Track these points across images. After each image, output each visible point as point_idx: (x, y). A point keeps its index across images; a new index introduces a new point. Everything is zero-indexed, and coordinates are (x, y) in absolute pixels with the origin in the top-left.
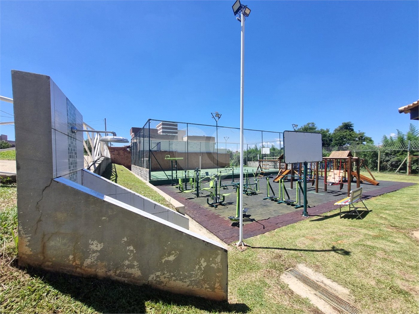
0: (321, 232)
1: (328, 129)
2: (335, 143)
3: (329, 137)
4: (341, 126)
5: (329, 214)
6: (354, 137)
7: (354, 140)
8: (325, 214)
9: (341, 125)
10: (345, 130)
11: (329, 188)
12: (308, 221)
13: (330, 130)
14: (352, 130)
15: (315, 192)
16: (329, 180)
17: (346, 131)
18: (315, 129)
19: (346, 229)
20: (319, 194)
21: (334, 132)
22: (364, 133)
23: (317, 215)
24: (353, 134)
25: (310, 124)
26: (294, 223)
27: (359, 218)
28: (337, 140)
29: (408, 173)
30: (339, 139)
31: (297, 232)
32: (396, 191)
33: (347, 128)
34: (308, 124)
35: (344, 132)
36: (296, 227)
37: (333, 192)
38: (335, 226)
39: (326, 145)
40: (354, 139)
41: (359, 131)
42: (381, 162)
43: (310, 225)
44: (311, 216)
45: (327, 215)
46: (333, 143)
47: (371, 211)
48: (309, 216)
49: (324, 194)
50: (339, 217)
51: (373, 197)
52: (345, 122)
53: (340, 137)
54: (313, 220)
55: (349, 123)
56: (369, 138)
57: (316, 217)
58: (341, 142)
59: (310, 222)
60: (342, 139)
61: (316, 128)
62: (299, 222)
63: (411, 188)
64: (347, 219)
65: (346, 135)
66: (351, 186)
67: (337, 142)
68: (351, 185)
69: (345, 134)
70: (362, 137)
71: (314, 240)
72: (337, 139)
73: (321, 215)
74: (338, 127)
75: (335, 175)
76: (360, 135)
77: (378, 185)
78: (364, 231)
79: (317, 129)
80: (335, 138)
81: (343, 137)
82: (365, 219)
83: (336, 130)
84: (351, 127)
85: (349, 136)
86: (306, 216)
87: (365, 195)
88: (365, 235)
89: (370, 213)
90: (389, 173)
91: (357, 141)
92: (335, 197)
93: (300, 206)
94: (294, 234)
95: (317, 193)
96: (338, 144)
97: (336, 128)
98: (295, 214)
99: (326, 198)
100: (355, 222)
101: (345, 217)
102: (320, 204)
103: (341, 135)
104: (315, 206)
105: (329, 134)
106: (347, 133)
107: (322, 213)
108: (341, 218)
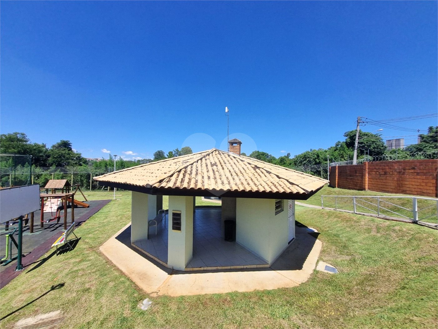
0: (39, 279)
1: (45, 144)
2: (52, 160)
3: (46, 152)
4: (60, 144)
5: (46, 256)
6: (72, 157)
7: (72, 160)
8: (42, 258)
9: (59, 142)
10: (63, 148)
11: (46, 222)
12: (23, 274)
13: (46, 145)
14: (70, 149)
15: (29, 232)
16: (46, 210)
17: (65, 150)
18: (26, 141)
19: (61, 264)
20: (34, 234)
21: (52, 148)
22: (80, 154)
23: (33, 262)
24: (72, 153)
25: (19, 134)
26: (5, 286)
27: (71, 250)
28: (55, 158)
29: (108, 190)
30: (57, 157)
31: (11, 294)
32: (99, 211)
33: (65, 146)
34: (16, 134)
35: (62, 150)
36: (9, 289)
37: (50, 226)
38: (52, 266)
39: (42, 162)
40: (73, 158)
41: (77, 152)
42: (93, 182)
43: (26, 278)
44: (26, 267)
45: (44, 258)
46: (50, 160)
47: (80, 238)
48: (25, 267)
49: (40, 232)
50: (56, 255)
51: (83, 222)
52: (64, 140)
53: (58, 155)
54: (29, 270)
55: (68, 142)
56: (85, 159)
57: (33, 265)
58: (60, 160)
59: (26, 274)
60: (60, 157)
61: (28, 141)
62: (12, 281)
63: (108, 205)
64: (62, 254)
65: (65, 154)
66: (67, 213)
67: (55, 160)
68: (68, 211)
69: (64, 152)
70: (79, 157)
71: (33, 290)
72: (55, 156)
73: (38, 260)
74: (56, 143)
75: (52, 204)
76: (78, 156)
77: (88, 207)
78: (73, 260)
79: (28, 143)
80: (53, 155)
81: (61, 155)
82: (75, 249)
83: (54, 146)
84: (70, 146)
85: (67, 155)
86: (20, 270)
87: (78, 221)
88: (74, 263)
89: (80, 241)
90: (97, 191)
91: (75, 160)
92: (52, 232)
93: (11, 260)
94: (7, 298)
95: (33, 233)
96: (57, 162)
97: (54, 144)
98: (4, 273)
99: (42, 237)
100: (69, 254)
101: (60, 253)
102: (36, 247)
103: (59, 152)
104: (30, 253)
105: (46, 149)
106: (65, 152)
107: (39, 258)
108: (57, 255)
